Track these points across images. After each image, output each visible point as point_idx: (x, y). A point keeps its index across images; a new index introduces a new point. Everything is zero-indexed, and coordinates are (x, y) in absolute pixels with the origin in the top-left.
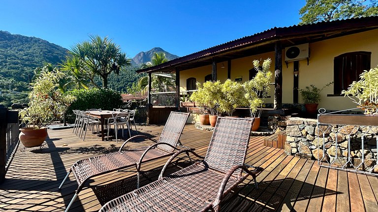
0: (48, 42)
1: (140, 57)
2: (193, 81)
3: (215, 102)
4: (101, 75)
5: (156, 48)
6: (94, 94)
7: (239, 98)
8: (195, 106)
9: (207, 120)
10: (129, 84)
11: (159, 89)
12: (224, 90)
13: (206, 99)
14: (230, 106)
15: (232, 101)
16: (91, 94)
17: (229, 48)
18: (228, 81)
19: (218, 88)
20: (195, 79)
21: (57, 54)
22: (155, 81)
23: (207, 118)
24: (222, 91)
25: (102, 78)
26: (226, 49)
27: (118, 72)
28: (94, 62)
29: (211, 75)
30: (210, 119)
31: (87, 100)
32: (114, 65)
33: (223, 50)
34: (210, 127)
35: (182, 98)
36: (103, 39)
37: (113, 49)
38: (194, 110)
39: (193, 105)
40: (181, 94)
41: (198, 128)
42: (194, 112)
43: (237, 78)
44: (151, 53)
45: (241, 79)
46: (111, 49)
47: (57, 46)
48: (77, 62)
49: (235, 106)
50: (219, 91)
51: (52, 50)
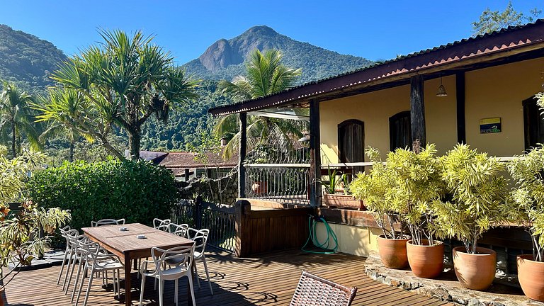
0: (10, 29)
1: (217, 54)
2: (354, 128)
3: (422, 207)
4: (126, 125)
5: (256, 29)
6: (108, 176)
7: (494, 198)
8: (363, 208)
9: (402, 254)
10: (190, 122)
11: (265, 154)
12: (448, 175)
13: (398, 197)
14: (470, 222)
15: (473, 207)
16: (101, 176)
17: (460, 57)
18: (461, 150)
19: (431, 171)
20: (362, 124)
21: (29, 54)
22: (254, 125)
23: (400, 248)
24: (444, 176)
25: (128, 132)
26: (450, 60)
27: (164, 117)
28: (110, 96)
29: (407, 114)
30: (409, 255)
31: (91, 190)
32: (156, 100)
33: (443, 61)
34: (410, 278)
35: (327, 178)
36: (131, 38)
37: (155, 61)
38: (360, 217)
39: (358, 204)
40: (324, 164)
41: (374, 277)
42: (360, 224)
43: (486, 122)
44: (245, 42)
45: (499, 126)
46: (149, 62)
47: (29, 36)
48: (71, 100)
49: (484, 224)
50: (435, 177)
51: (19, 46)
